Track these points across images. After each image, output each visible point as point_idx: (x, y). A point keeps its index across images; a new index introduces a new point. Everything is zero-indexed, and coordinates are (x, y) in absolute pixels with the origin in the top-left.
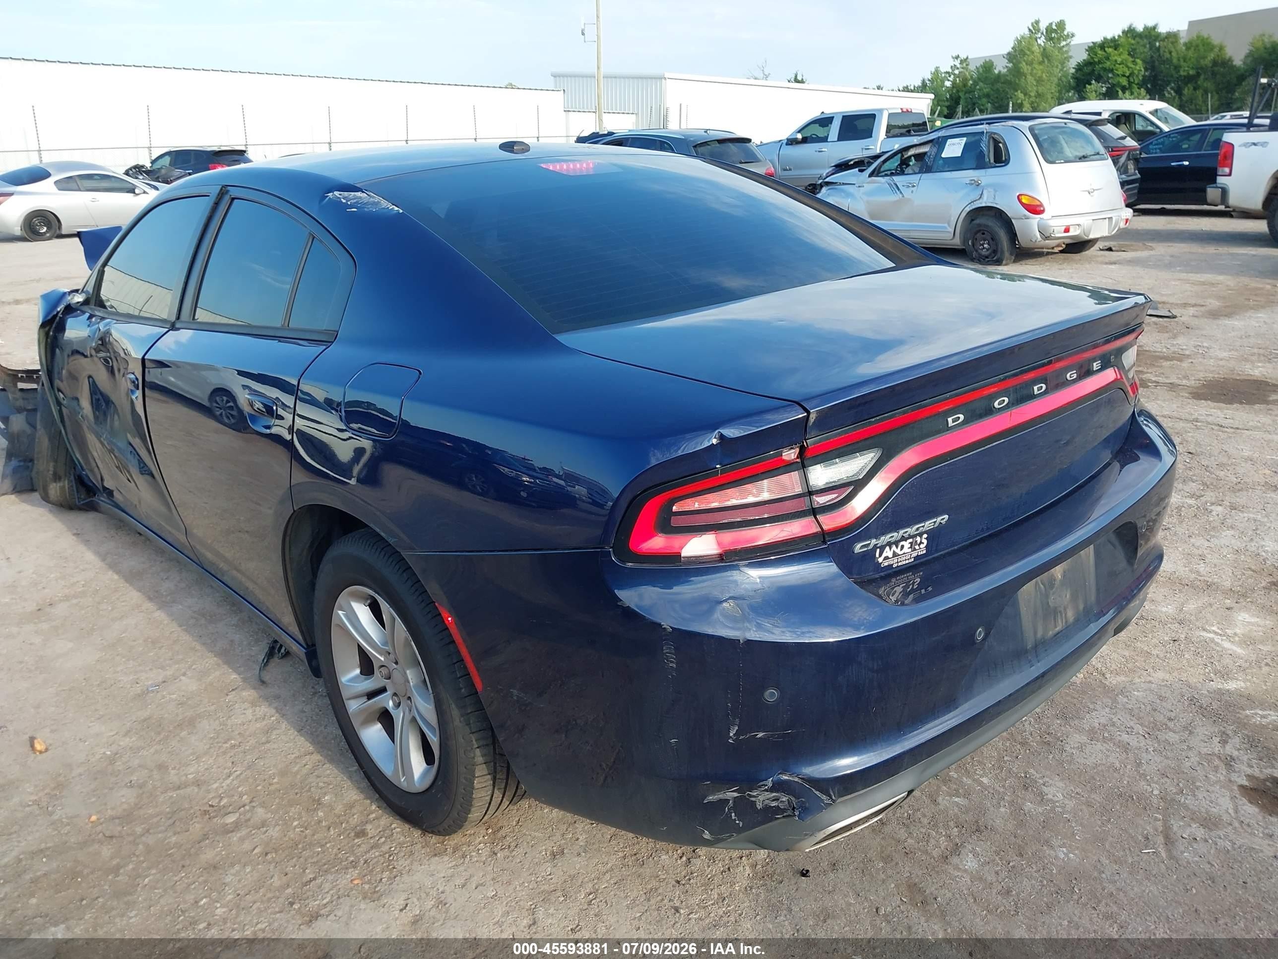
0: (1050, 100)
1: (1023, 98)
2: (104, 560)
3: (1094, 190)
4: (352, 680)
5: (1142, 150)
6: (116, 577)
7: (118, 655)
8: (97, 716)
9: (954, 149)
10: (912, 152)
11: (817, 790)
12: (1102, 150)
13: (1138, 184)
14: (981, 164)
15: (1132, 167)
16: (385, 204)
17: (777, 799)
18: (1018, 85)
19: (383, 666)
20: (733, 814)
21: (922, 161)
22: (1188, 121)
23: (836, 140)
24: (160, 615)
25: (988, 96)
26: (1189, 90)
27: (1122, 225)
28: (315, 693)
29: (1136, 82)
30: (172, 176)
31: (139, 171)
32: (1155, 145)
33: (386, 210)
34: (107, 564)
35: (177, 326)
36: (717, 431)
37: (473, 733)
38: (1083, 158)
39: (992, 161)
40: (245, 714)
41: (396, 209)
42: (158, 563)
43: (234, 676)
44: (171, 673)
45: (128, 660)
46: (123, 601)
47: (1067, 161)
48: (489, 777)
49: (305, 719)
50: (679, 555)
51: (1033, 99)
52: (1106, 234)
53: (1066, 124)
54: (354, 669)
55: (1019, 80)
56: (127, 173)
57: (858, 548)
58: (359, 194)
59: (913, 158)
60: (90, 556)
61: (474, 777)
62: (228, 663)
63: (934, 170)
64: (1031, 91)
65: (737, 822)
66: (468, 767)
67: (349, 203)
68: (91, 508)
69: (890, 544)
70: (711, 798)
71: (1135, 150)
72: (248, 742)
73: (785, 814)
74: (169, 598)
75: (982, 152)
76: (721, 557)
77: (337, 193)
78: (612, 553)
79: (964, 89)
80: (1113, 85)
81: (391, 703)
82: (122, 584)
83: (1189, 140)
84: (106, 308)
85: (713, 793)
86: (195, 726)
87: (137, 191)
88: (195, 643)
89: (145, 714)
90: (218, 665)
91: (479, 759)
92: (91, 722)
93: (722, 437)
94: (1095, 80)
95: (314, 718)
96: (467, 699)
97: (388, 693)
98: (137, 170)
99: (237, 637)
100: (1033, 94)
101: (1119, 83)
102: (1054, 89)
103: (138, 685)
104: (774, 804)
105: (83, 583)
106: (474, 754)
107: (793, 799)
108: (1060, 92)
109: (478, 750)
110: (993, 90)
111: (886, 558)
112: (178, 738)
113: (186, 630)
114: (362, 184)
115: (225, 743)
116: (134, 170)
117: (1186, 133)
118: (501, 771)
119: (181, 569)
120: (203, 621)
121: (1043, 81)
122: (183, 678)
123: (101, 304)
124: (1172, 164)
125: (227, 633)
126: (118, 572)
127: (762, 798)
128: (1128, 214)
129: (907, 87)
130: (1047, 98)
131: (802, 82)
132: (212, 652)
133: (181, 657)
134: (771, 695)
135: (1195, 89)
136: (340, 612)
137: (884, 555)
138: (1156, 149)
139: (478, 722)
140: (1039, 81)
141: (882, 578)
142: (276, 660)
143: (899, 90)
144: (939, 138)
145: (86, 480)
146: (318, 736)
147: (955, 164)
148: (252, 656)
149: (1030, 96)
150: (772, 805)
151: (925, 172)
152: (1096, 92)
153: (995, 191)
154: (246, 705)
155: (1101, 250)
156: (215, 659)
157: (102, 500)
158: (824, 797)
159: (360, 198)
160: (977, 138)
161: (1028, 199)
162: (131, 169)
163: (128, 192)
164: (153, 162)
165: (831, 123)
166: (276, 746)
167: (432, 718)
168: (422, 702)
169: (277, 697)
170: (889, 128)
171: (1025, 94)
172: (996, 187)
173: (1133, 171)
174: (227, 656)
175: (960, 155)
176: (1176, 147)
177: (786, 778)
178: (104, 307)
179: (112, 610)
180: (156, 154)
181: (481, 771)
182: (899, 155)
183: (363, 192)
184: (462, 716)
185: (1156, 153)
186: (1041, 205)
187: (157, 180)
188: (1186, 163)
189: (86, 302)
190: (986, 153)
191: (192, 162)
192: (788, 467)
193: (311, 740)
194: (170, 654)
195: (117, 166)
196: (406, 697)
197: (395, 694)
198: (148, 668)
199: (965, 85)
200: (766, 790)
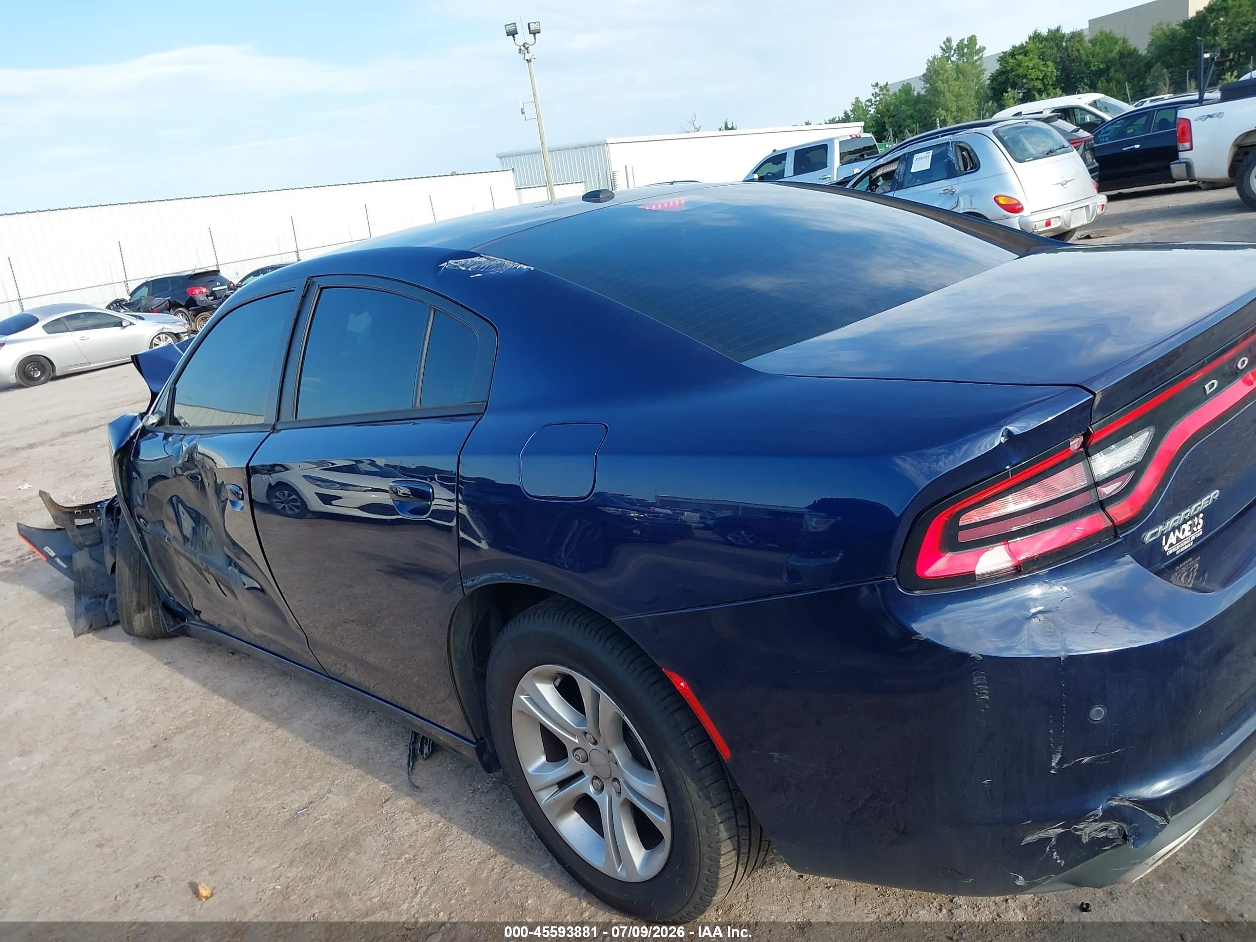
0: (971, 112)
1: (945, 114)
2: (205, 685)
3: (1067, 182)
4: (539, 769)
5: (1096, 139)
6: (223, 701)
7: (253, 782)
8: (254, 849)
9: (922, 162)
10: (880, 172)
11: (1150, 811)
12: (1067, 144)
13: (1097, 173)
14: (952, 173)
15: (1090, 157)
16: (509, 264)
17: (1105, 829)
18: (938, 102)
19: (578, 748)
20: (1055, 853)
21: (891, 179)
22: (1128, 108)
23: (792, 174)
24: (282, 733)
25: (911, 117)
26: (1102, 83)
27: (1099, 211)
28: (474, 791)
29: (1050, 83)
30: (153, 305)
31: (120, 305)
32: (1103, 134)
33: (515, 270)
34: (209, 689)
35: (278, 428)
36: (1004, 428)
37: (714, 807)
38: (1050, 153)
39: (962, 168)
40: (409, 824)
41: (525, 267)
42: (261, 680)
43: (382, 786)
44: (315, 792)
45: (266, 785)
46: (239, 725)
47: (1036, 158)
48: (734, 852)
49: (474, 820)
50: (972, 574)
51: (954, 114)
52: (1085, 222)
53: (1026, 123)
54: (538, 757)
55: (939, 99)
56: (108, 307)
57: (1148, 537)
58: (477, 259)
59: (880, 178)
60: (189, 683)
61: (719, 855)
62: (373, 772)
63: (905, 185)
64: (951, 107)
65: (1059, 861)
66: (712, 845)
67: (470, 269)
68: (183, 632)
69: (1173, 530)
70: (1029, 839)
71: (1090, 140)
72: (423, 854)
73: (1114, 844)
74: (285, 714)
75: (950, 161)
76: (1018, 568)
77: (452, 262)
78: (896, 582)
79: (888, 114)
80: (1029, 90)
81: (591, 788)
82: (232, 707)
83: (1132, 125)
84: (180, 425)
85: (1033, 834)
86: (360, 845)
87: (124, 324)
88: (329, 757)
89: (304, 839)
90: (362, 776)
91: (724, 835)
92: (249, 857)
93: (1009, 434)
94: (1012, 88)
95: (484, 817)
96: (703, 771)
97: (587, 777)
98: (118, 304)
99: (371, 744)
100: (954, 109)
101: (1034, 88)
102: (973, 101)
103: (285, 810)
104: (1102, 835)
105: (191, 712)
106: (718, 830)
107: (1124, 826)
108: (979, 103)
109: (722, 825)
110: (916, 111)
111: (1171, 545)
112: (347, 860)
113: (314, 745)
114: (477, 248)
115: (399, 858)
116: (115, 305)
117: (1130, 118)
118: (744, 844)
119: (288, 683)
120: (329, 733)
121: (961, 96)
122: (329, 795)
123: (175, 422)
124: (1124, 149)
125: (359, 742)
126: (224, 695)
127: (1088, 830)
128: (1102, 200)
129: (833, 119)
130: (969, 111)
131: (733, 128)
132: (350, 764)
133: (319, 774)
134: (1098, 713)
135: (1108, 81)
136: (522, 697)
137: (1169, 542)
138: (1105, 137)
139: (718, 794)
140: (958, 96)
141: (1168, 567)
142: (420, 762)
143: (826, 123)
144: (905, 154)
145: (173, 606)
146: (494, 836)
147: (926, 177)
148: (393, 762)
149: (952, 112)
150: (1100, 836)
151: (897, 189)
152: (1014, 98)
153: (971, 196)
154: (406, 815)
155: (1080, 239)
156: (356, 770)
157: (192, 624)
158: (1158, 819)
159: (480, 262)
160: (943, 148)
161: (1005, 200)
162: (111, 304)
163: (115, 326)
164: (132, 295)
165: (785, 160)
166: (454, 854)
167: (660, 799)
168: (640, 782)
169: (436, 801)
170: (842, 156)
171: (947, 111)
172: (971, 193)
173: (1091, 160)
174: (368, 765)
175: (929, 168)
176: (1122, 133)
177: (1117, 803)
178: (179, 424)
179: (231, 735)
180: (133, 286)
181: (726, 847)
182: (868, 177)
183: (481, 257)
184: (701, 789)
185: (1105, 141)
186: (1019, 203)
187: (139, 310)
188: (1138, 146)
189: (161, 422)
190: (955, 162)
191: (170, 289)
192: (1073, 460)
193: (489, 842)
194: (307, 772)
195: (99, 302)
196: (611, 779)
197: (595, 778)
198: (289, 791)
199: (888, 111)
200: (1096, 821)
